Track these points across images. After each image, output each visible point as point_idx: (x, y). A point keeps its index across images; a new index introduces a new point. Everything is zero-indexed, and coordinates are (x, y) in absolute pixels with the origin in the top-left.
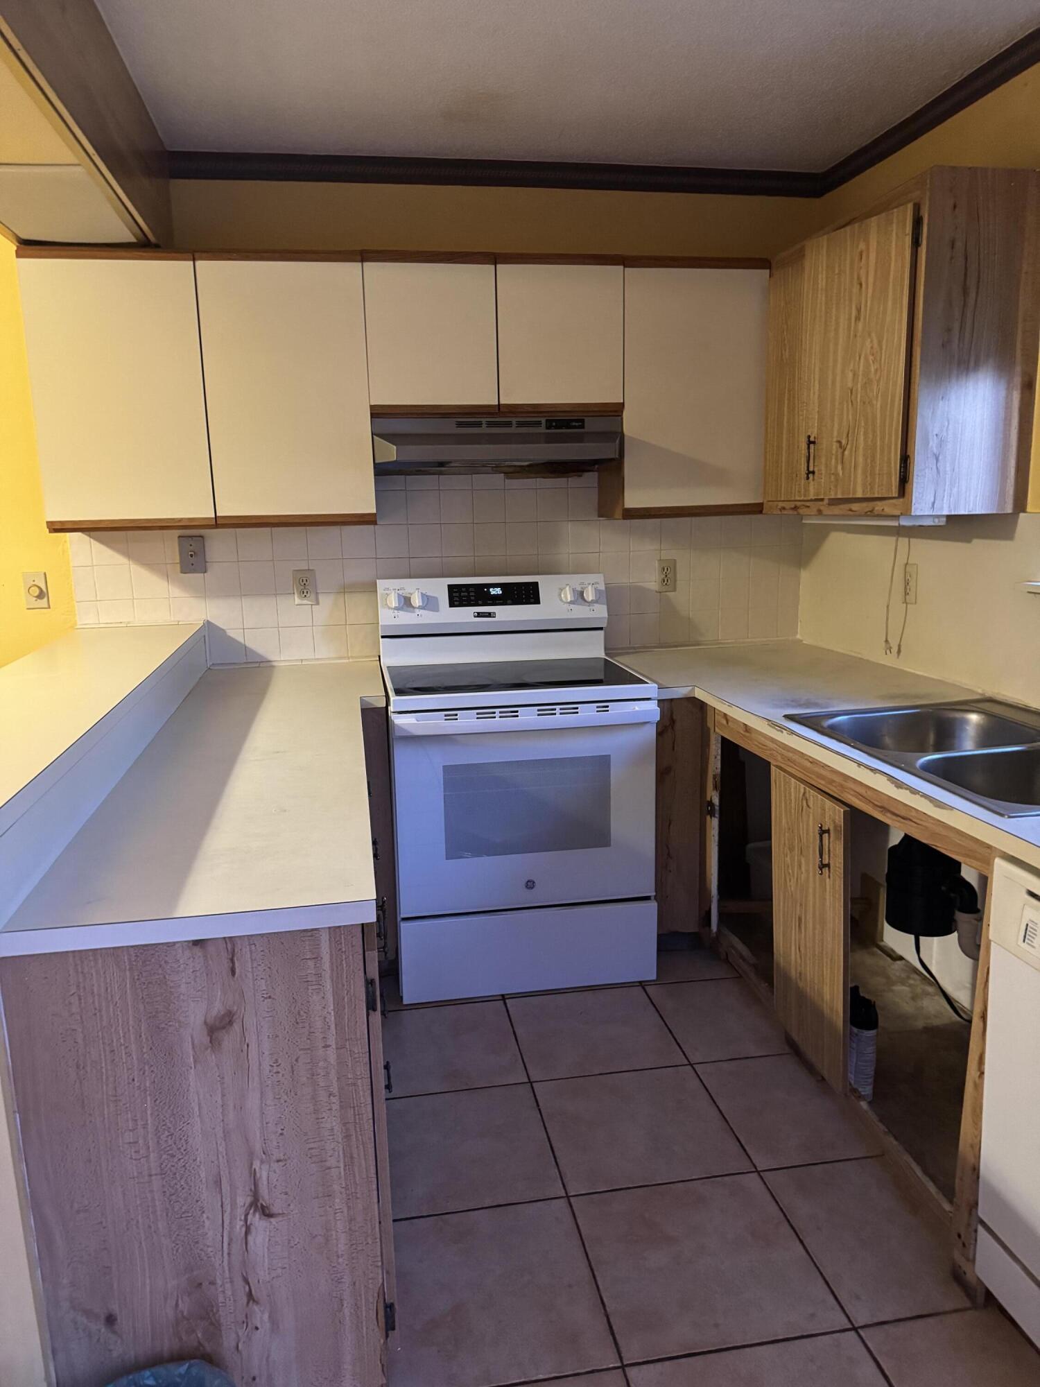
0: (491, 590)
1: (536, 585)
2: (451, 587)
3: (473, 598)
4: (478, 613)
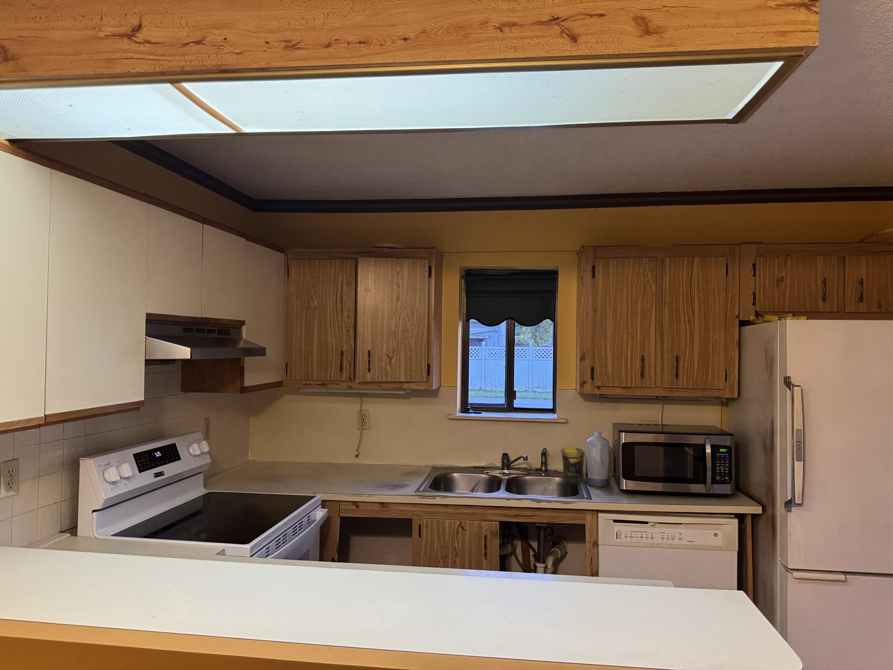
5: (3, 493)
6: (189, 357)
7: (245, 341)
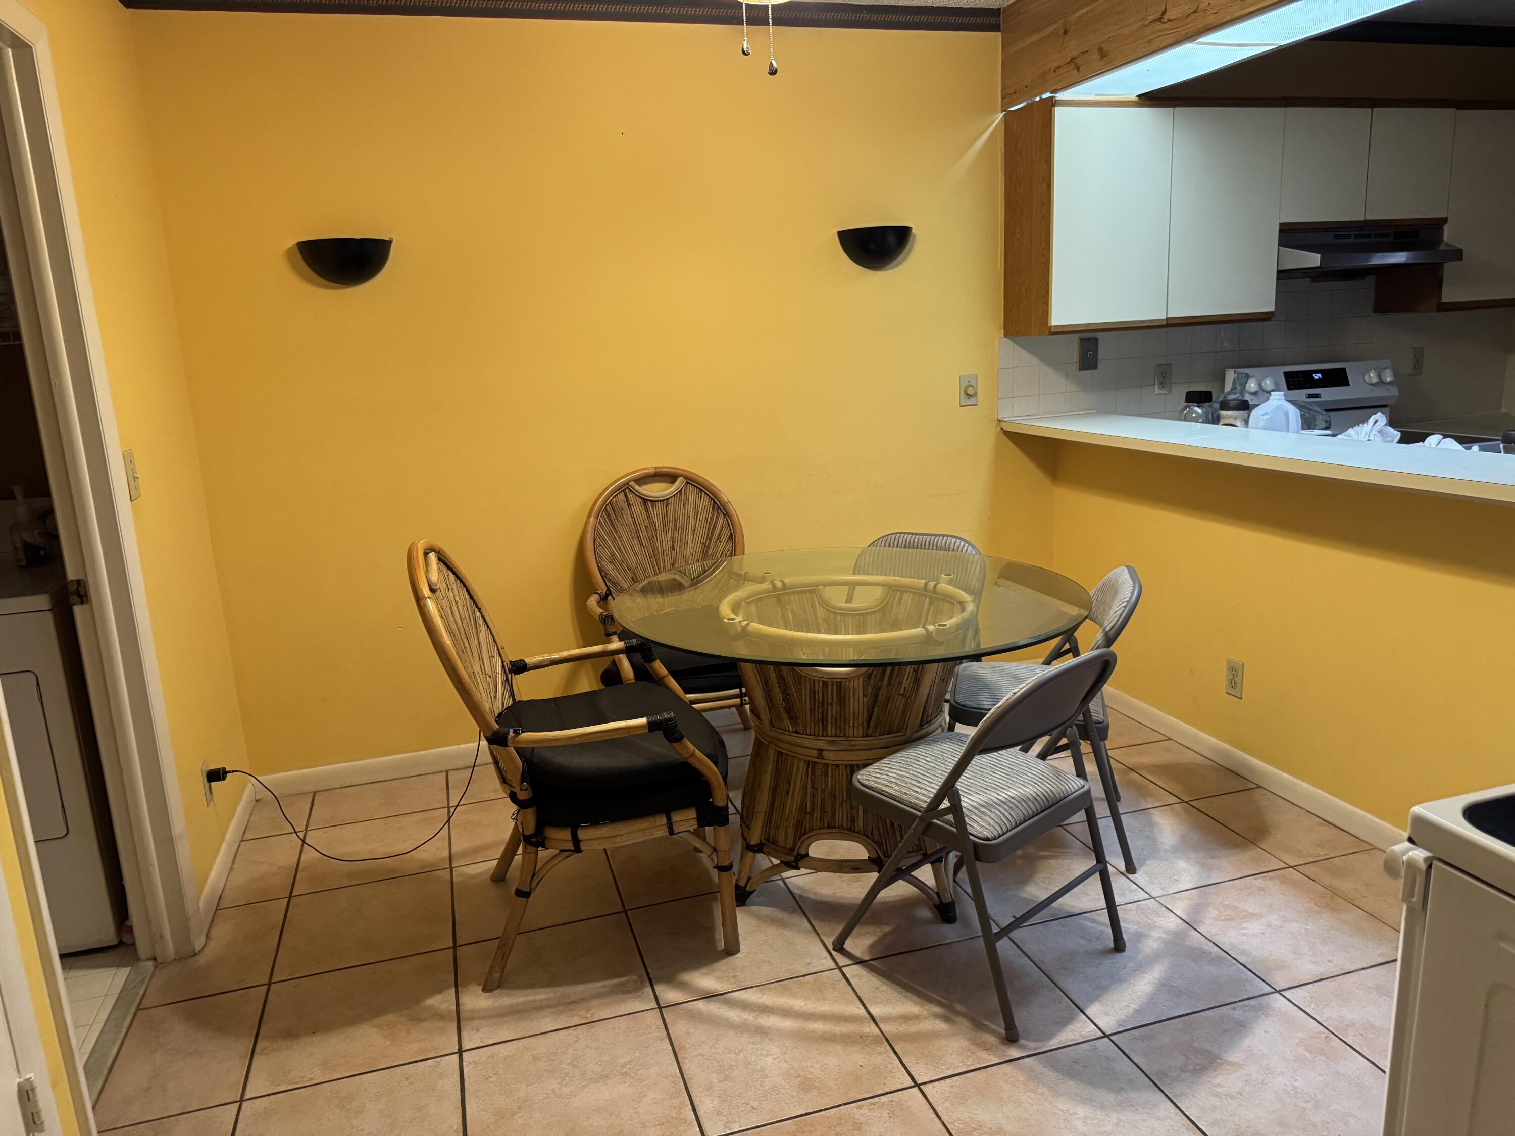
0: (1314, 375)
1: (1343, 370)
2: (1286, 374)
3: (1302, 382)
4: (1309, 395)
5: (1157, 391)
6: (1318, 264)
7: (1448, 245)
